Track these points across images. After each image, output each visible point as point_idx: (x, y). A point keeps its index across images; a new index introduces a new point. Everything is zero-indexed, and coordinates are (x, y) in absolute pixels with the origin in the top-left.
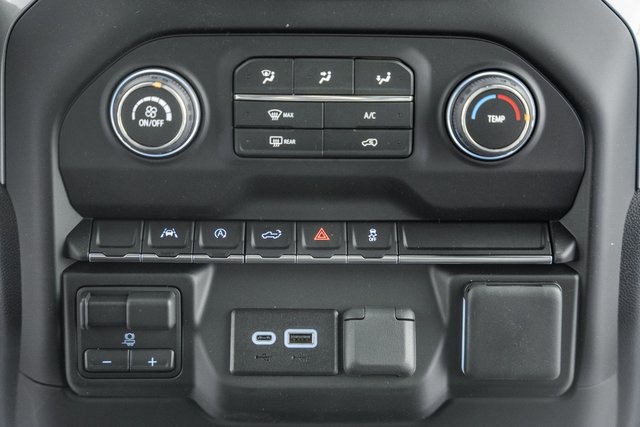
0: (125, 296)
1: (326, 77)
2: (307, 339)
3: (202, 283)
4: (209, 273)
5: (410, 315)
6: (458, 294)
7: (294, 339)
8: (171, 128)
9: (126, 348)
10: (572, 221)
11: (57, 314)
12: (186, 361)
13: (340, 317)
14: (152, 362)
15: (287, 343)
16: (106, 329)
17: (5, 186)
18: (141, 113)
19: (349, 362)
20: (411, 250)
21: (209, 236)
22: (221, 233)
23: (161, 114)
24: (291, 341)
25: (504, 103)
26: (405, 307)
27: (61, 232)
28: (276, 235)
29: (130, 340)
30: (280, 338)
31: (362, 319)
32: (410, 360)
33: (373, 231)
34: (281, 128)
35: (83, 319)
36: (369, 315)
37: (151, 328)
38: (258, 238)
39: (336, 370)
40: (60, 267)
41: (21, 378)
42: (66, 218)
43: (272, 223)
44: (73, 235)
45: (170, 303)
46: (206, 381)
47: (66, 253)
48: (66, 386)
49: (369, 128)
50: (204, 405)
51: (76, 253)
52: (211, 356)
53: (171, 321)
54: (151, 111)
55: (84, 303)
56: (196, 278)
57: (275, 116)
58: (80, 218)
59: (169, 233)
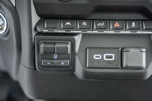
0: (55, 43)
2: (111, 57)
3: (78, 39)
4: (80, 36)
5: (144, 50)
7: (107, 57)
9: (54, 59)
11: (33, 48)
12: (73, 63)
13: (122, 50)
14: (63, 63)
16: (48, 54)
17: (15, 7)
19: (124, 65)
20: (147, 29)
21: (81, 25)
22: (84, 24)
24: (106, 58)
26: (143, 48)
27: (34, 23)
28: (102, 24)
29: (56, 57)
30: (103, 57)
31: (129, 51)
32: (144, 65)
33: (133, 23)
35: (42, 51)
36: (131, 50)
37: (63, 54)
38: (97, 25)
39: (120, 67)
40: (34, 34)
42: (35, 19)
43: (101, 20)
44: (38, 24)
45: (69, 46)
46: (79, 71)
47: (36, 29)
48: (35, 69)
50: (78, 76)
51: (39, 29)
52: (80, 62)
53: (69, 53)
55: (42, 46)
56: (76, 38)
58: (40, 18)
59: (68, 23)
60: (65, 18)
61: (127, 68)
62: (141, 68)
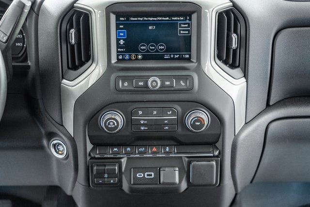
0: (105, 166)
1: (155, 113)
2: (151, 175)
3: (124, 161)
4: (126, 158)
5: (177, 169)
6: (189, 163)
7: (148, 175)
8: (116, 127)
9: (105, 178)
10: (219, 144)
11: (88, 169)
12: (120, 181)
13: (159, 169)
14: (112, 181)
15: (146, 176)
16: (100, 174)
17: (74, 138)
18: (109, 124)
19: (162, 181)
20: (178, 153)
21: (125, 150)
22: (129, 149)
23: (114, 124)
24: (147, 176)
25: (199, 120)
26: (175, 167)
27: (89, 149)
28: (142, 149)
29: (106, 176)
30: (144, 175)
31: (165, 170)
32: (177, 181)
33: (167, 148)
34: (144, 125)
35: (95, 172)
36: (167, 169)
37: (112, 174)
38: (138, 151)
39: (158, 183)
40: (88, 158)
41: (77, 182)
42: (90, 146)
43: (142, 146)
44: (91, 150)
45: (116, 168)
46: (125, 186)
47: (90, 155)
48: (90, 186)
49: (166, 124)
50: (125, 190)
51: (92, 155)
52: (126, 180)
53: (117, 173)
54: (111, 123)
55: (95, 168)
56: (122, 160)
57: (142, 122)
58: (93, 146)
59: (116, 149)
60: (113, 145)
61: (164, 183)
62: (174, 184)
